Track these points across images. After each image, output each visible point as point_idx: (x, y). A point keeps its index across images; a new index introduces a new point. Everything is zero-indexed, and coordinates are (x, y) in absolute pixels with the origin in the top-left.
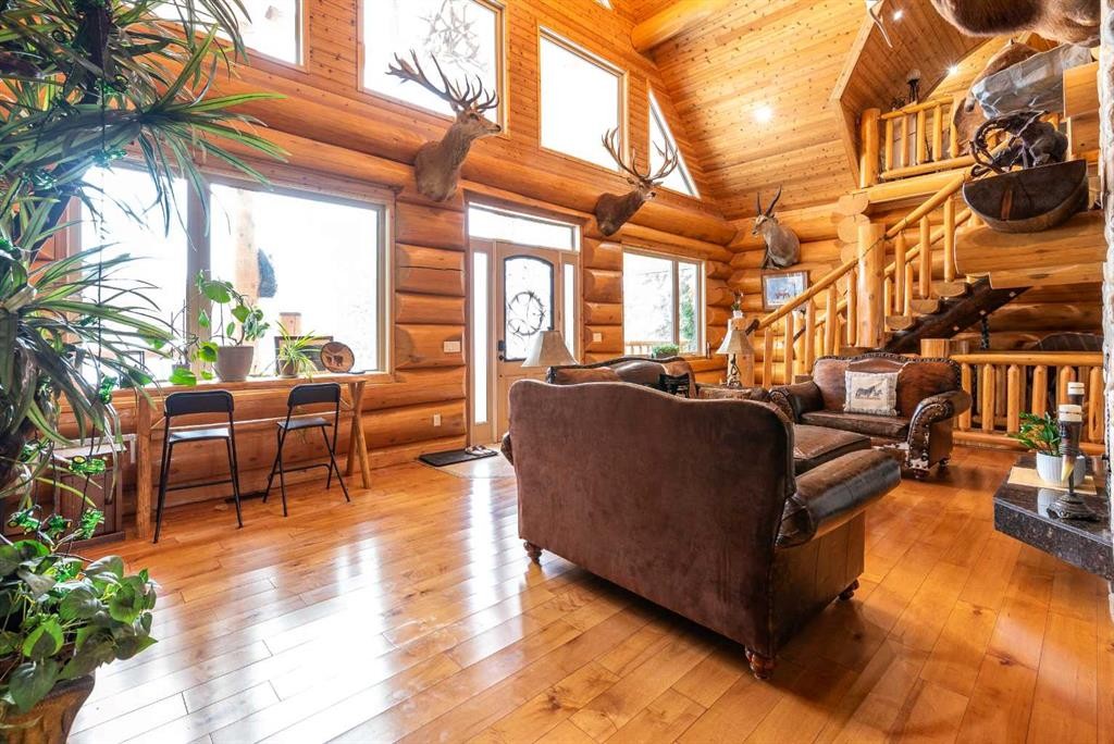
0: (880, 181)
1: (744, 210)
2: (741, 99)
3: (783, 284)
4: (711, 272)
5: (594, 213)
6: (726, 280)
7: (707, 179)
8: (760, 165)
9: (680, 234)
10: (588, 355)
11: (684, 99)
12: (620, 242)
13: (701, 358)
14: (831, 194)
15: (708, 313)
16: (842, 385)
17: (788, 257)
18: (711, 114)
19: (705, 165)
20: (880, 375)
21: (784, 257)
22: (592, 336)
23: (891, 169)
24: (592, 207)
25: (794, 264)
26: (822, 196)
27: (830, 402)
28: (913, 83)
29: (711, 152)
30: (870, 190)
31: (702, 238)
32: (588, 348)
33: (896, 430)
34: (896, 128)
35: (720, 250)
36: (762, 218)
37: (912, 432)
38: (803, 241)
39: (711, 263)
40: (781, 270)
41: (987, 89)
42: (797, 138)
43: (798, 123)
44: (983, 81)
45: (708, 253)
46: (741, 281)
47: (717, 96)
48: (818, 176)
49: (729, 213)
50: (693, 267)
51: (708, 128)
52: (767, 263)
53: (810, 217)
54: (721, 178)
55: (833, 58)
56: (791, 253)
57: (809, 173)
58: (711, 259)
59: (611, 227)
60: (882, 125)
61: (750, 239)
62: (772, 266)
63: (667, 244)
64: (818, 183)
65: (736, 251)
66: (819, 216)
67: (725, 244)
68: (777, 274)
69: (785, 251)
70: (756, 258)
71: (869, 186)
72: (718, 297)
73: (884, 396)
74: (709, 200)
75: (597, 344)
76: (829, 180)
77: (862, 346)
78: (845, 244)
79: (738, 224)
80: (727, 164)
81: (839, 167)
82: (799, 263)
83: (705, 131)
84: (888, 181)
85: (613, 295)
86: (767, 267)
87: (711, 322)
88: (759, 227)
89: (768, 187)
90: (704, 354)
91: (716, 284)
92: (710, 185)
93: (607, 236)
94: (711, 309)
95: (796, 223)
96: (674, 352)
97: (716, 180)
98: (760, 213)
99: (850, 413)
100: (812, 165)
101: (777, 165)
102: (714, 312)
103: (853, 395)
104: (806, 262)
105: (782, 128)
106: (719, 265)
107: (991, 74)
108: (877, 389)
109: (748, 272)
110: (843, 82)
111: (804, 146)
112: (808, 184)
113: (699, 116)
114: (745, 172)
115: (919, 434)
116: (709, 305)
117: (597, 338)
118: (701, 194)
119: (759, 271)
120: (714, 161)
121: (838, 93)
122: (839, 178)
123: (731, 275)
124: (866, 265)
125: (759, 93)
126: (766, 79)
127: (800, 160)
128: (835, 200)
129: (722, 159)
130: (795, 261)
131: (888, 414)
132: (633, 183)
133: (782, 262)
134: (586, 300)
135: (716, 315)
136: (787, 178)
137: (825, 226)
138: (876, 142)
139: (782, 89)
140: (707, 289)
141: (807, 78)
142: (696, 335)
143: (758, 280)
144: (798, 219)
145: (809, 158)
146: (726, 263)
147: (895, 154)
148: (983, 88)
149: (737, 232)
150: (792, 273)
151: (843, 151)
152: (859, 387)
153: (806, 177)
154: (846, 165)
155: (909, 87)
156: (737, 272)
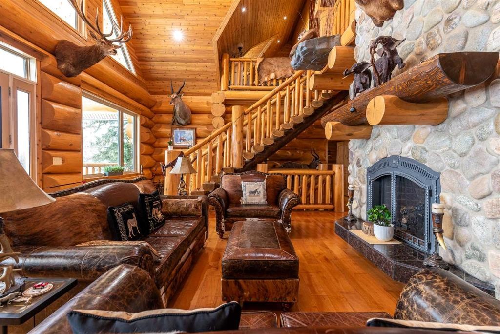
0: (229, 89)
1: (161, 90)
2: (167, 20)
3: (183, 134)
4: (143, 122)
5: (54, 53)
6: (150, 129)
7: (140, 65)
8: (173, 65)
9: (125, 94)
10: (46, 176)
11: (128, 5)
12: (79, 86)
13: (137, 174)
14: (207, 91)
15: (141, 147)
16: (240, 189)
17: (186, 120)
18: (146, 23)
19: (140, 56)
20: (258, 183)
21: (184, 119)
22: (51, 160)
23: (234, 84)
24: (51, 47)
25: (188, 124)
26: (202, 91)
27: (233, 199)
28: (240, 49)
29: (143, 48)
30: (226, 93)
31: (138, 100)
32: (47, 170)
33: (276, 213)
34: (236, 65)
35: (147, 110)
36: (175, 95)
37: (284, 214)
38: (194, 112)
39: (143, 117)
40: (182, 126)
41: (306, 46)
42: (194, 56)
43: (196, 48)
44: (304, 41)
45: (142, 111)
46: (159, 130)
47: (150, 12)
48: (202, 80)
49: (153, 90)
50: (132, 118)
51: (142, 32)
52: (174, 122)
53: (196, 101)
54: (150, 67)
55: (217, 17)
56: (187, 117)
57: (198, 77)
58: (143, 114)
59: (72, 70)
60: (230, 62)
61: (164, 107)
62: (177, 124)
63: (116, 98)
64: (202, 84)
65: (156, 113)
66: (200, 101)
67: (150, 108)
68: (180, 128)
69: (185, 116)
70: (168, 118)
71: (225, 91)
72: (147, 137)
73: (261, 194)
74: (140, 78)
75: (56, 166)
76: (206, 84)
77: (234, 167)
78: (215, 117)
79: (157, 98)
80: (153, 59)
81: (212, 78)
82: (191, 124)
83: (141, 34)
84: (232, 90)
85: (72, 127)
86: (175, 124)
87: (142, 153)
88: (174, 100)
89: (177, 80)
90: (138, 172)
91: (145, 130)
92: (142, 70)
93: (67, 76)
94: (143, 145)
95: (190, 103)
96: (121, 171)
97: (146, 67)
98: (173, 93)
99: (246, 205)
100: (199, 73)
101: (182, 68)
102: (145, 146)
103: (247, 195)
104: (194, 124)
105: (186, 47)
106: (148, 119)
107: (308, 39)
108: (258, 191)
109: (163, 125)
110: (220, 32)
111: (197, 62)
112: (196, 83)
113: (137, 21)
114: (164, 68)
115: (287, 215)
116: (142, 142)
117: (57, 161)
118: (137, 73)
119: (170, 126)
120: (145, 55)
121: (216, 38)
122: (211, 84)
123: (153, 126)
124: (236, 126)
125: (177, 21)
126: (181, 14)
127: (194, 69)
128: (210, 95)
129: (150, 55)
130: (189, 122)
131: (264, 204)
132: (95, 37)
133: (183, 122)
134: (42, 128)
135: (146, 149)
136: (186, 77)
137: (204, 107)
138: (228, 70)
139: (189, 25)
140: (141, 133)
141: (203, 23)
142: (133, 160)
143: (170, 131)
144: (190, 101)
145: (198, 69)
146: (151, 119)
147: (236, 78)
148: (304, 45)
149: (156, 102)
150: (188, 129)
151: (215, 70)
152: (249, 190)
153: (196, 78)
154: (214, 78)
155: (238, 50)
156: (156, 125)
